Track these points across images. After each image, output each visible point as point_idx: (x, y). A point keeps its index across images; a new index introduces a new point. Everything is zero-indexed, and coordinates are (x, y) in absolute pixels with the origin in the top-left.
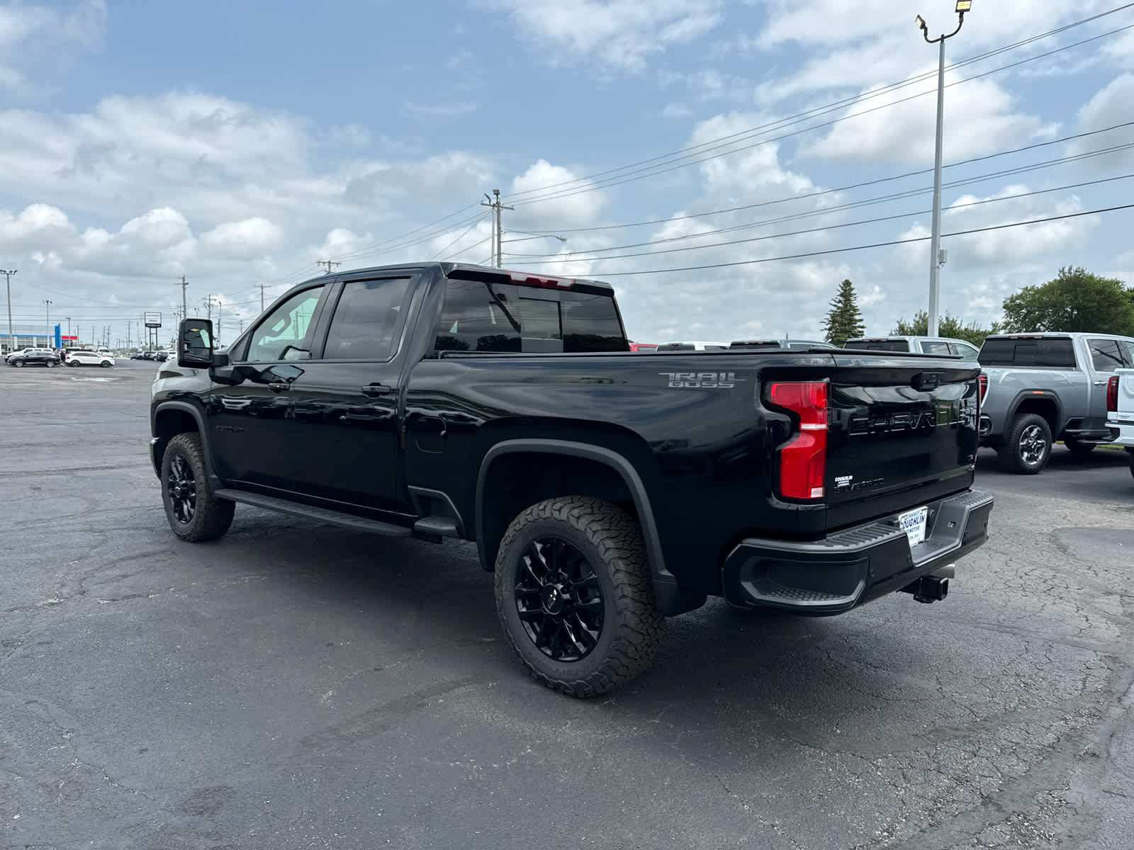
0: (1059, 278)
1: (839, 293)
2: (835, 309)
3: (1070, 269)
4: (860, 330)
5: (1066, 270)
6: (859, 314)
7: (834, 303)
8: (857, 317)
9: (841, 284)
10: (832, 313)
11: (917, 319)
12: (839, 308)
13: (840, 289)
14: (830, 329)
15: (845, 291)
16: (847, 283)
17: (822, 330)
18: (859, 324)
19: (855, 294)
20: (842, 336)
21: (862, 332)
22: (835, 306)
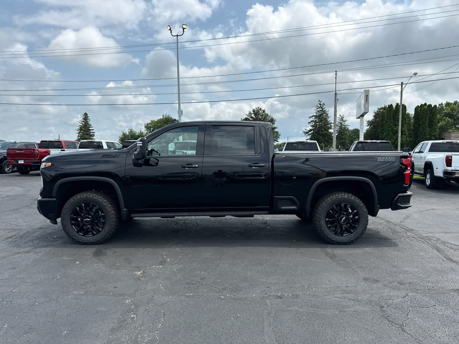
0: (162, 118)
1: (82, 118)
2: (81, 124)
3: (166, 115)
4: (93, 134)
5: (165, 115)
6: (92, 127)
7: (81, 122)
8: (91, 128)
9: (83, 114)
10: (80, 126)
11: (129, 131)
12: (83, 124)
13: (83, 116)
14: (79, 133)
15: (85, 117)
16: (86, 114)
17: (76, 133)
18: (92, 131)
19: (89, 119)
20: (86, 136)
21: (94, 135)
22: (81, 123)
